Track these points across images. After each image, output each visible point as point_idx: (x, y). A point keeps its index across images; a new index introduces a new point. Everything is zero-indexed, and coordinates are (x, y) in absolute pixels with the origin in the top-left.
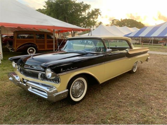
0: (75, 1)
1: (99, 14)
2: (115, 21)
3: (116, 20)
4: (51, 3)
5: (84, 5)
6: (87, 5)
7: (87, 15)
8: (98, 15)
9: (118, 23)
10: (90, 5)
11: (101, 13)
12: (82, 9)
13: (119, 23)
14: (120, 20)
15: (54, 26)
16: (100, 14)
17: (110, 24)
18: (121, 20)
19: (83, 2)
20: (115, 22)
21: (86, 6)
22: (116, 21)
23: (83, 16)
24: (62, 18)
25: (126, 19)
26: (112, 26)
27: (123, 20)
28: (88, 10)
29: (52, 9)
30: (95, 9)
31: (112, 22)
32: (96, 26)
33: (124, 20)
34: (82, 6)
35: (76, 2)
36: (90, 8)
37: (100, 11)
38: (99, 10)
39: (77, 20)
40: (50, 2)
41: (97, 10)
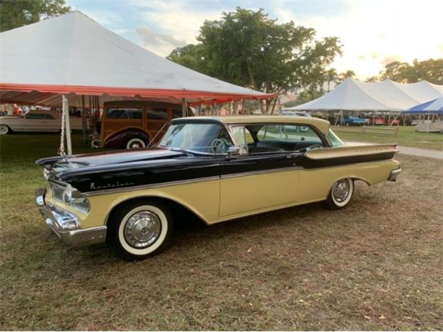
0: (274, 21)
1: (336, 52)
2: (395, 66)
3: (397, 63)
4: (212, 30)
5: (295, 29)
6: (302, 28)
7: (304, 55)
8: (333, 54)
9: (403, 73)
10: (310, 29)
11: (341, 49)
12: (290, 39)
13: (407, 73)
14: (412, 65)
15: (184, 90)
16: (339, 52)
17: (381, 76)
18: (415, 63)
19: (292, 23)
20: (394, 70)
21: (302, 32)
22: (400, 66)
23: (293, 58)
24: (237, 65)
25: (431, 60)
26: (384, 80)
27: (421, 63)
28: (308, 41)
29: (213, 46)
30: (326, 39)
31: (385, 70)
32: (336, 82)
33: (425, 62)
34: (291, 32)
35: (276, 23)
36: (313, 36)
37: (338, 44)
38: (338, 40)
39: (275, 68)
40: (209, 28)
41: (331, 42)
